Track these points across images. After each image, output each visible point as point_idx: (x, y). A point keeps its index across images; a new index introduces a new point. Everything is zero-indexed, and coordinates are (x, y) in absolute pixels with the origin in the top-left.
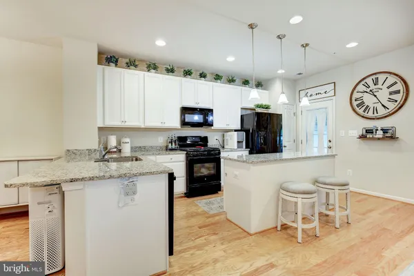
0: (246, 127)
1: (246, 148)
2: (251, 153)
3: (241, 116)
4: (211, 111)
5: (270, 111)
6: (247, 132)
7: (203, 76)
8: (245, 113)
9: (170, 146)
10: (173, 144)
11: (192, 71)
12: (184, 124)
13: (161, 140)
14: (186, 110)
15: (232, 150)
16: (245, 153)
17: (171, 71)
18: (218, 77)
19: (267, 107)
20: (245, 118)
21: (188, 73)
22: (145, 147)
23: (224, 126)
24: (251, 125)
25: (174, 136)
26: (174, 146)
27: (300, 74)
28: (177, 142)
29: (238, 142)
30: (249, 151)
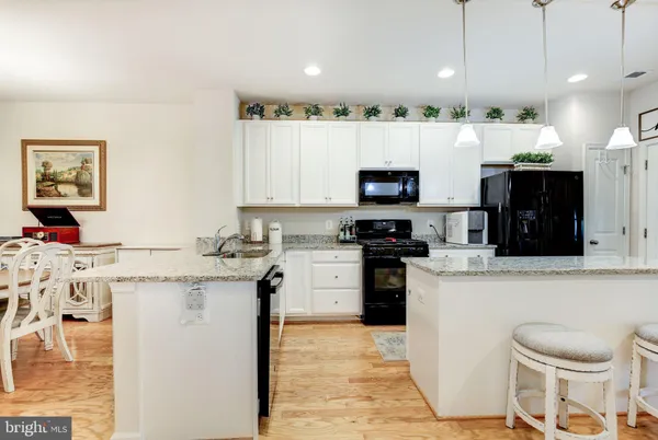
0: (491, 201)
1: (490, 242)
2: (499, 253)
3: (483, 180)
4: (415, 174)
5: (550, 167)
6: (492, 211)
7: (400, 113)
8: (491, 172)
9: (342, 236)
10: (348, 233)
11: (380, 108)
12: (364, 199)
13: (330, 226)
14: (365, 176)
15: (462, 247)
16: (486, 253)
17: (342, 113)
18: (431, 112)
19: (544, 159)
20: (489, 185)
21: (372, 112)
22: (304, 237)
24: (500, 198)
25: (349, 219)
26: (348, 236)
27: (635, 75)
28: (354, 230)
29: (469, 231)
30: (496, 249)
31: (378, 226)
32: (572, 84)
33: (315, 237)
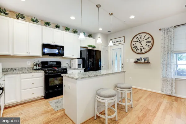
0: (83, 56)
1: (83, 68)
2: (85, 71)
3: (81, 51)
4: (62, 47)
5: (95, 49)
6: (83, 59)
7: (58, 27)
8: (83, 49)
9: (35, 67)
10: (37, 66)
11: (50, 23)
12: (44, 54)
13: (29, 64)
14: (45, 46)
15: (75, 69)
16: (82, 70)
17: (35, 21)
18: (67, 29)
19: (94, 47)
20: (83, 52)
21: (48, 24)
22: (16, 69)
23: (71, 56)
24: (85, 56)
25: (38, 61)
26: (38, 67)
27: (109, 31)
28: (40, 65)
29: (78, 65)
30: (84, 69)
31: (49, 64)
32: (100, 30)
33: (22, 68)
